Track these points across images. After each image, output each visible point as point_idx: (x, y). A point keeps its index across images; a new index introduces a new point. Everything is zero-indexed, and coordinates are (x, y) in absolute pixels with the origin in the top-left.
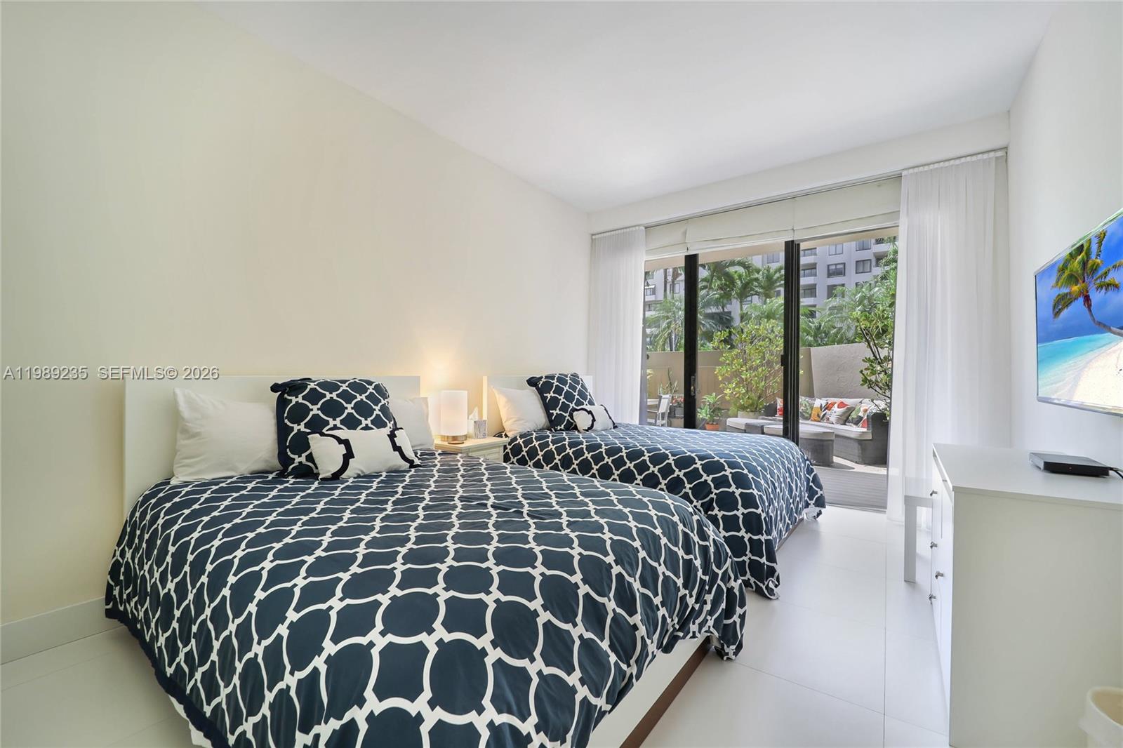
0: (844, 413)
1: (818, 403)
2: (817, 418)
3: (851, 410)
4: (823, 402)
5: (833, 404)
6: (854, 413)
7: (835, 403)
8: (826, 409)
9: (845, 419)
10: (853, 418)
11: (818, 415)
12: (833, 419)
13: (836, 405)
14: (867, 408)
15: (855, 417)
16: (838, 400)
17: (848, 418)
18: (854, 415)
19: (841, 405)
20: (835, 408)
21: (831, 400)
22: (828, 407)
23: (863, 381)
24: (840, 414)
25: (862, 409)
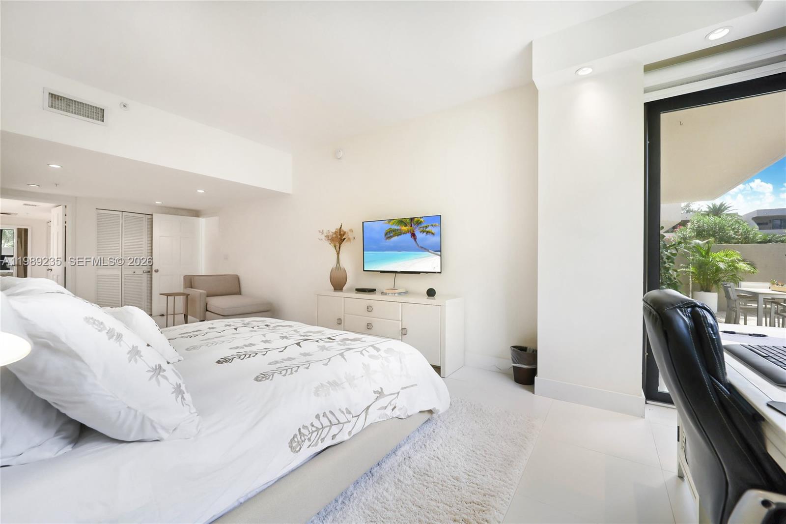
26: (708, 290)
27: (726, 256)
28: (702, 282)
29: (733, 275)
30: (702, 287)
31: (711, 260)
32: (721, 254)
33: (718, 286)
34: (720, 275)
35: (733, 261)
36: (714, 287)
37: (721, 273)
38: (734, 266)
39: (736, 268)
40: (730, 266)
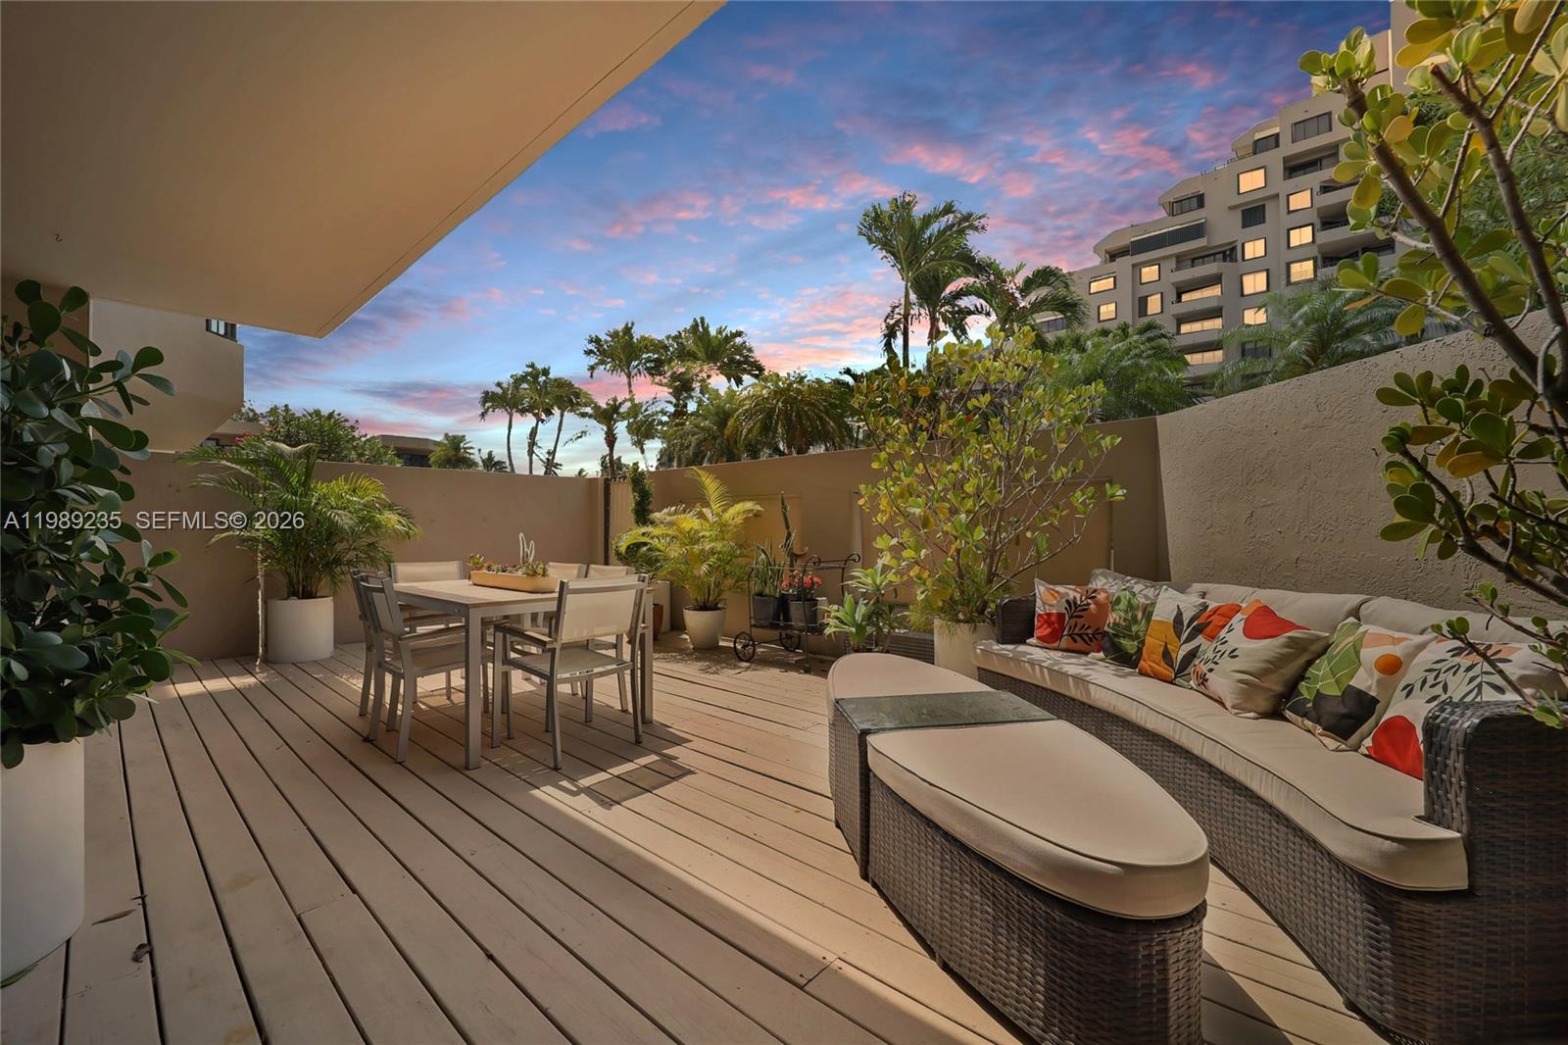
0: (1276, 663)
1: (1168, 603)
2: (1163, 669)
3: (1309, 651)
4: (1188, 603)
5: (1228, 612)
6: (1321, 669)
7: (1237, 609)
8: (1198, 631)
9: (1278, 688)
10: (1319, 697)
11: (1167, 656)
12: (1222, 682)
13: (1238, 622)
14: (1397, 651)
15: (1335, 692)
16: (1247, 597)
17: (1292, 688)
18: (1323, 680)
19: (1264, 623)
20: (1234, 635)
21: (1222, 594)
22: (1206, 624)
23: (1401, 505)
24: (1255, 665)
25: (1370, 654)
26: (308, 594)
27: (354, 491)
28: (292, 570)
29: (370, 545)
30: (291, 584)
31: (314, 500)
32: (340, 486)
33: (333, 578)
34: (340, 547)
35: (369, 506)
36: (325, 581)
37: (341, 541)
38: (371, 519)
39: (378, 526)
40: (362, 521)
